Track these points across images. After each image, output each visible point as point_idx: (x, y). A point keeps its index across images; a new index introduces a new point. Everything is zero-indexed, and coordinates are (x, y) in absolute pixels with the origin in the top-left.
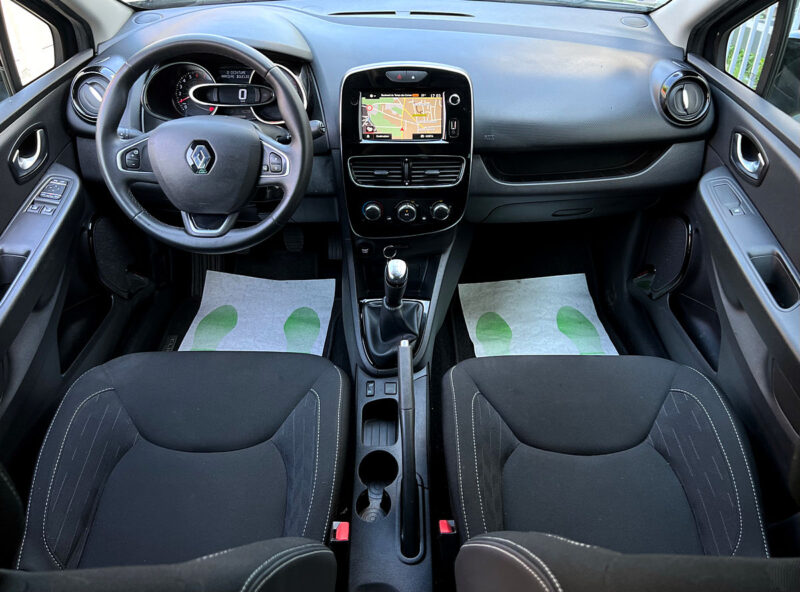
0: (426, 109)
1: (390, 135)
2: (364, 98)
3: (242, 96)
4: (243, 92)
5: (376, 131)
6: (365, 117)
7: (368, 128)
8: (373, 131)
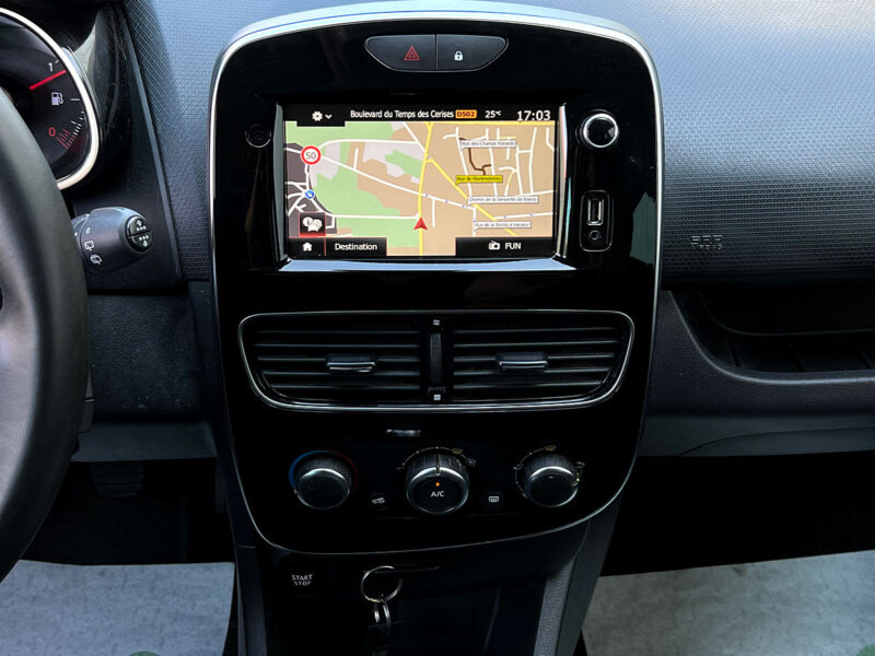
0: (500, 161)
1: (382, 244)
2: (291, 125)
5: (334, 231)
6: (297, 185)
7: (305, 222)
8: (322, 230)
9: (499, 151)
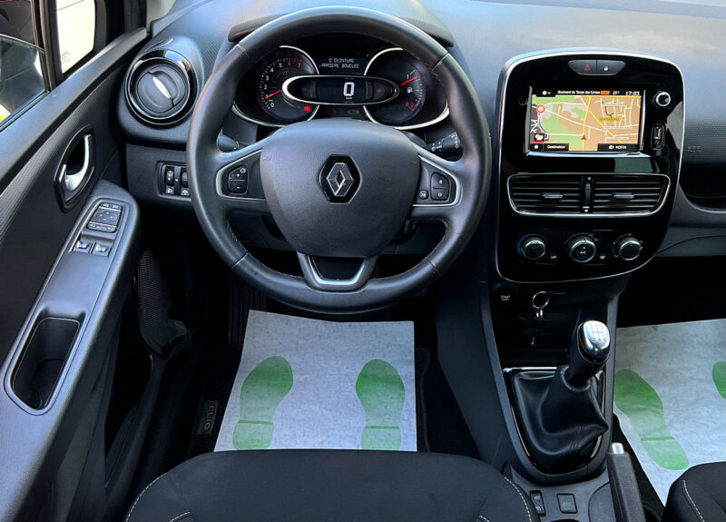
0: (618, 112)
1: (567, 146)
2: (534, 96)
3: (349, 92)
4: (349, 86)
5: (547, 140)
6: (534, 121)
7: (536, 136)
8: (543, 140)
9: (618, 108)
